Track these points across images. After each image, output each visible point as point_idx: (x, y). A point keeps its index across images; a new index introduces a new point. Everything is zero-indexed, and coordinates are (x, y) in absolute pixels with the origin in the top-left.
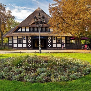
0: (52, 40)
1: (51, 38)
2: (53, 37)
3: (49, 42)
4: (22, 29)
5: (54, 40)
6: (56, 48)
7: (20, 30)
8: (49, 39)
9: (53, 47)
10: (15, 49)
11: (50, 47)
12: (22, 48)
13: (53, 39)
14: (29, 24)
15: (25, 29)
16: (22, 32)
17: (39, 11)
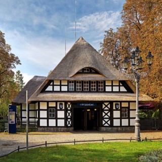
0: (111, 110)
1: (109, 106)
2: (114, 103)
3: (106, 115)
4: (53, 85)
5: (117, 109)
6: (119, 128)
7: (50, 88)
8: (106, 108)
9: (114, 125)
10: (43, 131)
11: (106, 125)
12: (56, 129)
13: (114, 108)
14: (68, 74)
15: (61, 85)
16: (53, 91)
17: (83, 45)
